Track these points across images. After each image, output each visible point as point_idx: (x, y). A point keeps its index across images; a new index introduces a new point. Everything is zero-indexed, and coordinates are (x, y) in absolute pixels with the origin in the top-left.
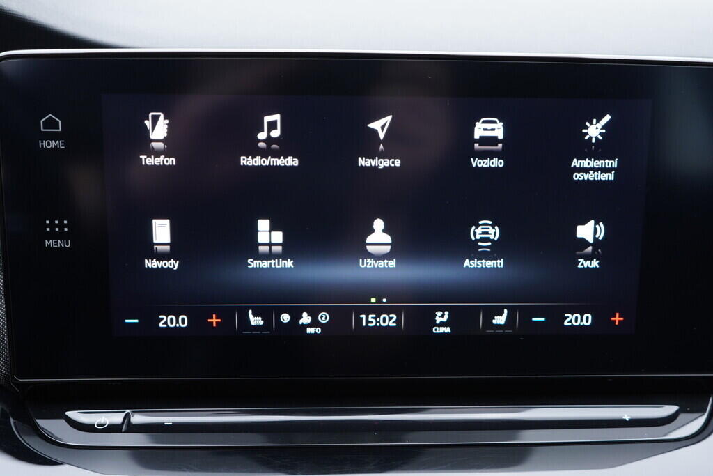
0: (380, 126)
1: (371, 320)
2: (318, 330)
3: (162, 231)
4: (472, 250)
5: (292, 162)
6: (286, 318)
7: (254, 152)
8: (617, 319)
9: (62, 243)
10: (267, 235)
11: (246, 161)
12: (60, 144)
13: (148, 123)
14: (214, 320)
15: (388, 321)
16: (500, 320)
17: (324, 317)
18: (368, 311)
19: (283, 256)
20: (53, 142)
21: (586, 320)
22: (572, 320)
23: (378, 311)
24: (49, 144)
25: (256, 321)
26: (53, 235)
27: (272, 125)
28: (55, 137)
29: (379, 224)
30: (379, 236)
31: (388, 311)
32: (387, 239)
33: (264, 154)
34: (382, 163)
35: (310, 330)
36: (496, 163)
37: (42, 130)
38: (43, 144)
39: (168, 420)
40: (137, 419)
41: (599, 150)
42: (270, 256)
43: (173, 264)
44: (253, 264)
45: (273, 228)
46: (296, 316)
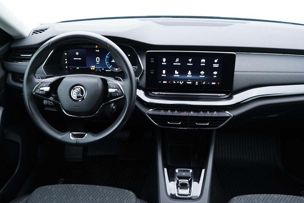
0: (190, 60)
1: (188, 83)
2: (182, 84)
3: (164, 72)
4: (201, 75)
5: (180, 64)
6: (178, 82)
7: (175, 63)
8: (218, 83)
9: (153, 73)
10: (176, 72)
11: (174, 64)
12: (153, 62)
13: (163, 59)
14: (170, 82)
15: (190, 83)
16: (204, 83)
17: (183, 82)
18: (188, 81)
19: (178, 75)
21: (215, 83)
22: (213, 83)
23: (189, 82)
25: (174, 82)
26: (151, 72)
27: (177, 60)
28: (153, 61)
29: (190, 71)
30: (190, 73)
31: (190, 82)
32: (191, 73)
33: (176, 63)
34: (190, 64)
35: (181, 84)
36: (204, 65)
38: (151, 62)
39: (164, 93)
40: (160, 93)
41: (216, 63)
42: (176, 75)
43: (165, 75)
44: (174, 76)
45: (177, 71)
46: (179, 82)
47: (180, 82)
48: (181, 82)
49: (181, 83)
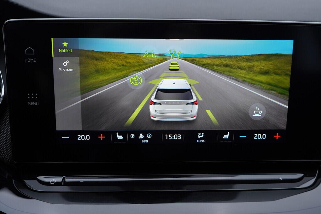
1: (170, 137)
2: (147, 141)
6: (133, 136)
8: (277, 136)
9: (35, 104)
12: (34, 60)
14: (102, 137)
15: (178, 137)
16: (226, 137)
17: (149, 136)
18: (169, 133)
20: (31, 59)
21: (264, 137)
22: (257, 136)
23: (173, 133)
24: (29, 60)
25: (120, 137)
26: (31, 100)
28: (32, 57)
31: (178, 132)
35: (143, 141)
37: (26, 54)
38: (27, 60)
39: (82, 180)
40: (68, 180)
46: (137, 135)
47: (141, 136)
48: (145, 134)
49: (145, 138)
